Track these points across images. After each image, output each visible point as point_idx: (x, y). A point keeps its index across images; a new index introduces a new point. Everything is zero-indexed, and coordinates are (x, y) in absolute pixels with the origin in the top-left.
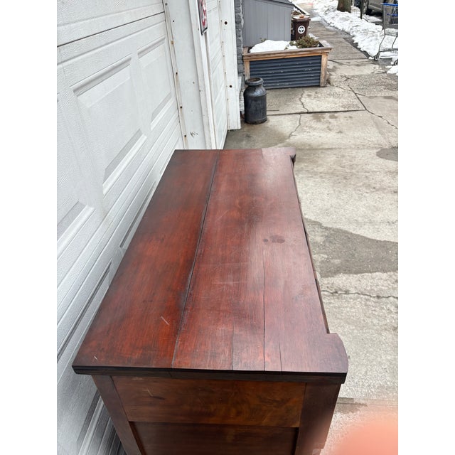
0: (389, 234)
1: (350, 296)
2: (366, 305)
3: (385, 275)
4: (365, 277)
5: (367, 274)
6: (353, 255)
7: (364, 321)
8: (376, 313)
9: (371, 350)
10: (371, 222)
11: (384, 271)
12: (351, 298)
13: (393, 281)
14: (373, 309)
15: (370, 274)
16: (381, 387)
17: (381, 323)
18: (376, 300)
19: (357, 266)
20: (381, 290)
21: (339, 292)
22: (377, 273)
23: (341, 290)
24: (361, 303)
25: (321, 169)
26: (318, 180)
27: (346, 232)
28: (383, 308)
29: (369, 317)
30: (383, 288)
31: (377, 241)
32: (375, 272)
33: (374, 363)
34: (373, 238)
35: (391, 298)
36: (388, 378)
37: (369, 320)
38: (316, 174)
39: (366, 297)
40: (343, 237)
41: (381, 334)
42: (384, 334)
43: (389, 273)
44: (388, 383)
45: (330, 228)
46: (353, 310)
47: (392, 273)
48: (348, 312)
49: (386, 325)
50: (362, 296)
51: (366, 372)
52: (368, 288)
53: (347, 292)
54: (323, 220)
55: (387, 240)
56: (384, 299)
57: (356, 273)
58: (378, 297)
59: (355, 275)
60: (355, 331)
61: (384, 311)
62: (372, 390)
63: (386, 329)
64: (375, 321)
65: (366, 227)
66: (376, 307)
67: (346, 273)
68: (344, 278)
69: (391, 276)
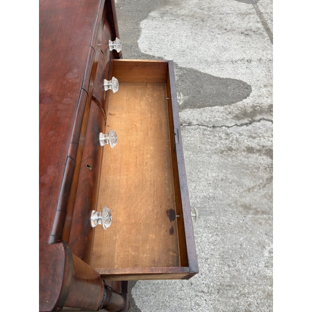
0: (230, 72)
1: (192, 127)
2: (203, 134)
3: (221, 108)
4: (206, 110)
5: (208, 108)
6: (199, 92)
7: (200, 147)
8: (210, 141)
9: (201, 169)
10: (218, 62)
11: (222, 104)
12: (192, 129)
13: (228, 112)
14: (208, 137)
15: (210, 108)
16: (205, 197)
17: (212, 148)
18: (212, 129)
19: (201, 101)
20: (217, 121)
21: (184, 125)
22: (216, 107)
23: (185, 122)
24: (199, 132)
25: (183, 12)
26: (180, 22)
27: (196, 71)
28: (216, 136)
29: (204, 144)
30: (219, 119)
31: (220, 79)
32: (215, 106)
33: (203, 179)
34: (218, 76)
35: (224, 128)
36: (211, 191)
37: (203, 147)
38: (178, 16)
39: (204, 127)
40: (193, 76)
41: (211, 157)
42: (214, 156)
43: (225, 106)
44: (210, 194)
45: (184, 68)
46: (193, 139)
47: (228, 106)
48: (188, 141)
49: (216, 149)
50: (201, 127)
51: (195, 187)
52: (207, 120)
53: (190, 124)
54: (179, 61)
55: (228, 77)
56: (218, 128)
57: (199, 107)
58: (214, 127)
59: (198, 110)
60: (192, 156)
61: (216, 138)
62: (198, 200)
63: (215, 153)
64: (208, 147)
65: (213, 66)
66: (210, 135)
67: (191, 108)
68: (189, 112)
69: (226, 109)
